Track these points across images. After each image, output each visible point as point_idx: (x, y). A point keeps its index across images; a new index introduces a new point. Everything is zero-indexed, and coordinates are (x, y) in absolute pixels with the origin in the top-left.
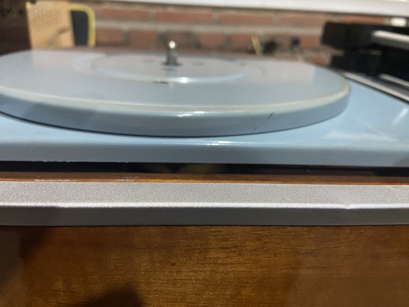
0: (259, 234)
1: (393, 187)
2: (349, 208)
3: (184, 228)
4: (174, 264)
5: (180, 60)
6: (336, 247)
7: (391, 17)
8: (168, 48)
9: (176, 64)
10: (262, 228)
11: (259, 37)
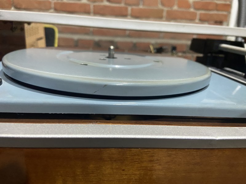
0: (170, 153)
1: (239, 128)
2: (217, 139)
3: (131, 149)
4: (123, 170)
5: (116, 55)
6: (211, 161)
7: (226, 36)
8: (110, 49)
9: (113, 58)
10: (172, 150)
11: (153, 45)
